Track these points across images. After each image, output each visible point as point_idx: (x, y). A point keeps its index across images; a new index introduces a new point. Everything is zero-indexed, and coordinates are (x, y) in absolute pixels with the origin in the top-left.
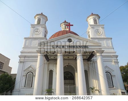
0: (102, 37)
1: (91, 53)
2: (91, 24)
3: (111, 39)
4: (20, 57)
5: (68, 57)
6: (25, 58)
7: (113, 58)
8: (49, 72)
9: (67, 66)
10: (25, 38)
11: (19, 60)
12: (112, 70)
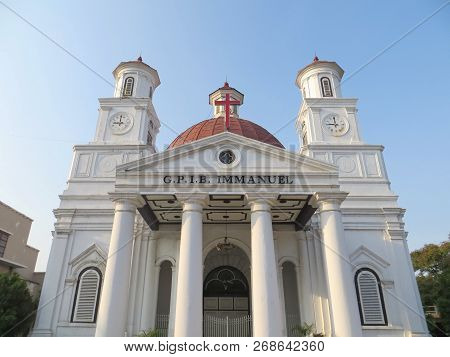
0: (350, 142)
1: (303, 203)
2: (312, 97)
3: (382, 151)
4: (58, 213)
5: (225, 214)
6: (73, 216)
7: (387, 220)
8: (158, 269)
9: (220, 246)
10: (78, 148)
11: (55, 224)
12: (381, 260)
